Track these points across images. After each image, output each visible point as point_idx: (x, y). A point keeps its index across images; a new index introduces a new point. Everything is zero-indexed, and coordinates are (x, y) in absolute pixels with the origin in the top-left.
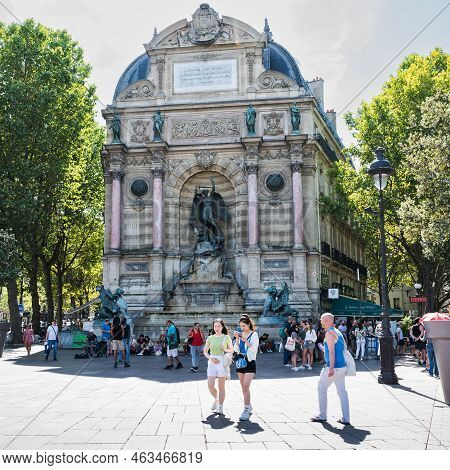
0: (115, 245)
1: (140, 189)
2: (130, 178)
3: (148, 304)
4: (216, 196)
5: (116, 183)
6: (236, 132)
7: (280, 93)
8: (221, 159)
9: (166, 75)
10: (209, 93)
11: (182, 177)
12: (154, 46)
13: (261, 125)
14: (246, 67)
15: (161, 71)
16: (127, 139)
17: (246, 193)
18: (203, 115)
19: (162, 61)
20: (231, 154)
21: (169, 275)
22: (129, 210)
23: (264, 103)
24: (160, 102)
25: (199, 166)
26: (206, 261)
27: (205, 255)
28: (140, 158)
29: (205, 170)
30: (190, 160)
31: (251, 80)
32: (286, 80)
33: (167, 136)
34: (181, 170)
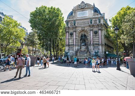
0: (67, 44)
1: (72, 34)
2: (70, 32)
3: (73, 54)
4: (85, 35)
5: (67, 33)
6: (88, 24)
7: (97, 16)
8: (86, 29)
9: (76, 14)
10: (83, 17)
11: (79, 32)
12: (74, 9)
13: (93, 22)
14: (90, 12)
15: (75, 14)
16: (69, 26)
17: (90, 34)
18: (82, 21)
19: (75, 12)
20: (87, 28)
21: (77, 49)
22: (70, 38)
23: (94, 18)
24: (75, 19)
25: (82, 30)
26: (83, 47)
27: (83, 46)
28: (71, 29)
29: (83, 30)
30: (80, 29)
31: (91, 14)
32: (98, 14)
33: (76, 25)
34: (79, 31)
